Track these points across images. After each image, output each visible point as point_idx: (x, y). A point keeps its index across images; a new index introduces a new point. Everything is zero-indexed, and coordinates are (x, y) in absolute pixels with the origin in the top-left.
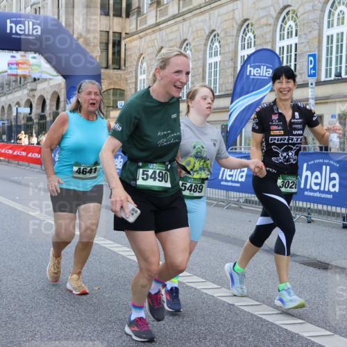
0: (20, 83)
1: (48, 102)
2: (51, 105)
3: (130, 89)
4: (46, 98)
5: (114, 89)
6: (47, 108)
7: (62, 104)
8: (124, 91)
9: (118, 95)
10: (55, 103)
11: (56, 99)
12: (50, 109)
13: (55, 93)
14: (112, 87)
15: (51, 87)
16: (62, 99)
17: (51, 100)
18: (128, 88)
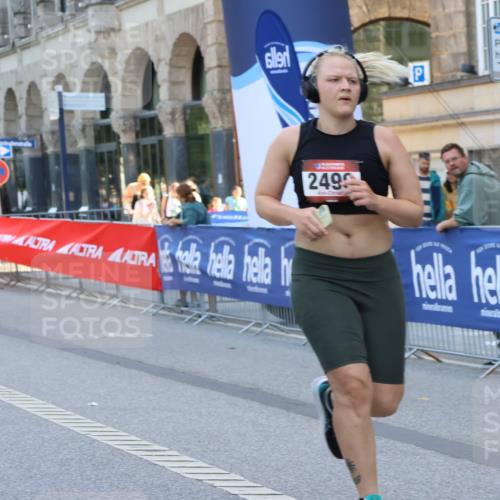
0: (63, 9)
1: (163, 72)
2: (173, 83)
3: (449, 17)
4: (154, 59)
5: (389, 19)
6: (163, 92)
7: (211, 80)
8: (427, 25)
9: (405, 41)
10: (186, 76)
11: (188, 63)
12: (172, 97)
13: (185, 39)
14: (383, 12)
15: (170, 18)
16: (210, 60)
17: (173, 65)
18: (439, 12)
